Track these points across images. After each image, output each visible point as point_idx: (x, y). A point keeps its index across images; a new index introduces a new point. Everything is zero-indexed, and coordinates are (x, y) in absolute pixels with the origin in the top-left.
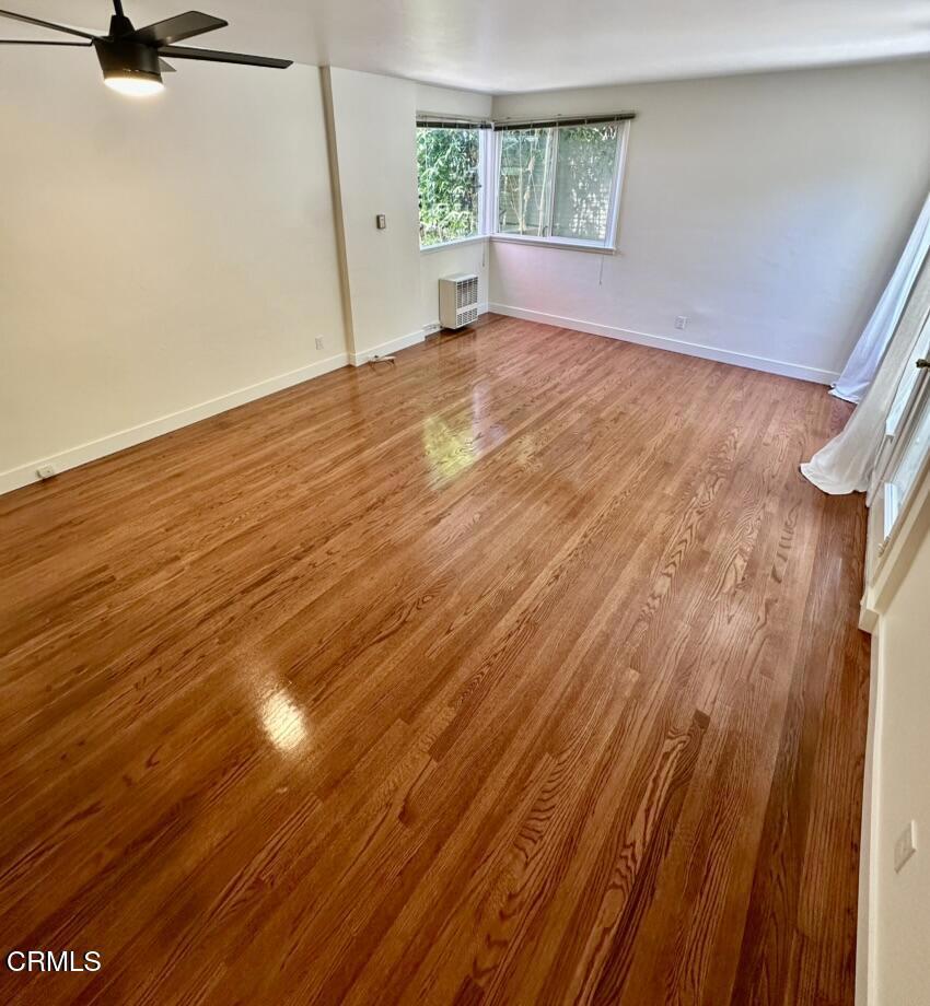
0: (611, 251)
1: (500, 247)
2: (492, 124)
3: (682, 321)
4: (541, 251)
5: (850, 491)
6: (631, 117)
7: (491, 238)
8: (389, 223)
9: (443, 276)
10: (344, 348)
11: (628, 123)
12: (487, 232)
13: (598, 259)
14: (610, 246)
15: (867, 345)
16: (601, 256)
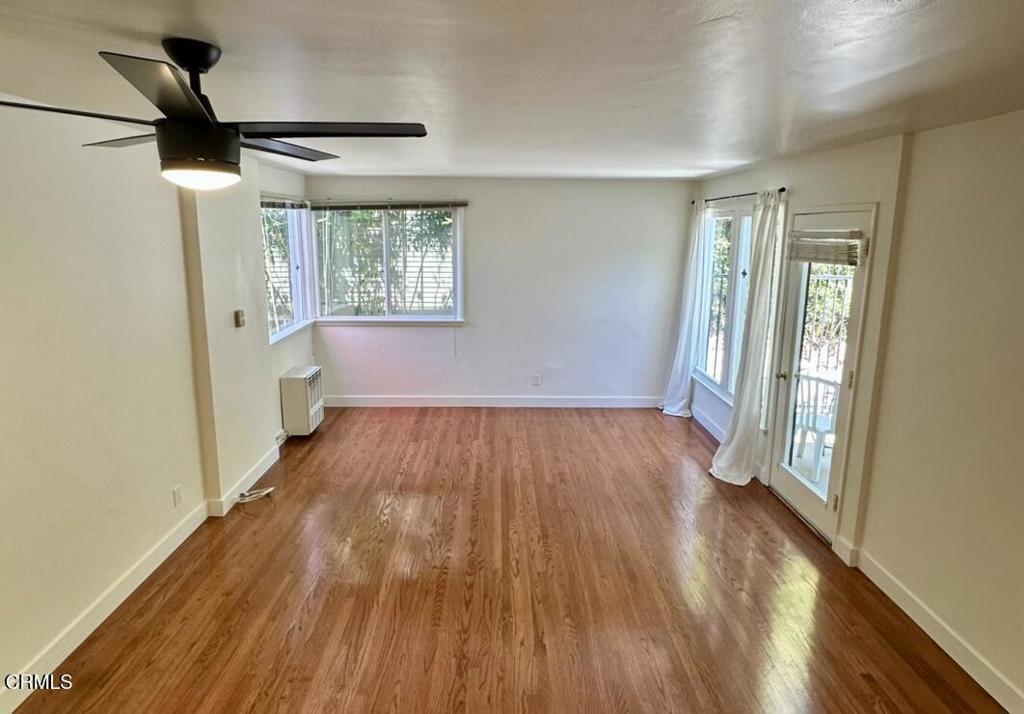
0: (463, 322)
1: (326, 331)
2: (308, 203)
3: (537, 378)
4: (384, 331)
5: (749, 480)
6: (464, 204)
7: (315, 322)
8: (246, 318)
9: (282, 373)
10: (202, 496)
11: (461, 210)
12: (310, 316)
13: (450, 332)
14: (459, 319)
15: (680, 371)
16: (452, 329)
